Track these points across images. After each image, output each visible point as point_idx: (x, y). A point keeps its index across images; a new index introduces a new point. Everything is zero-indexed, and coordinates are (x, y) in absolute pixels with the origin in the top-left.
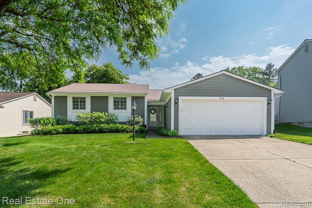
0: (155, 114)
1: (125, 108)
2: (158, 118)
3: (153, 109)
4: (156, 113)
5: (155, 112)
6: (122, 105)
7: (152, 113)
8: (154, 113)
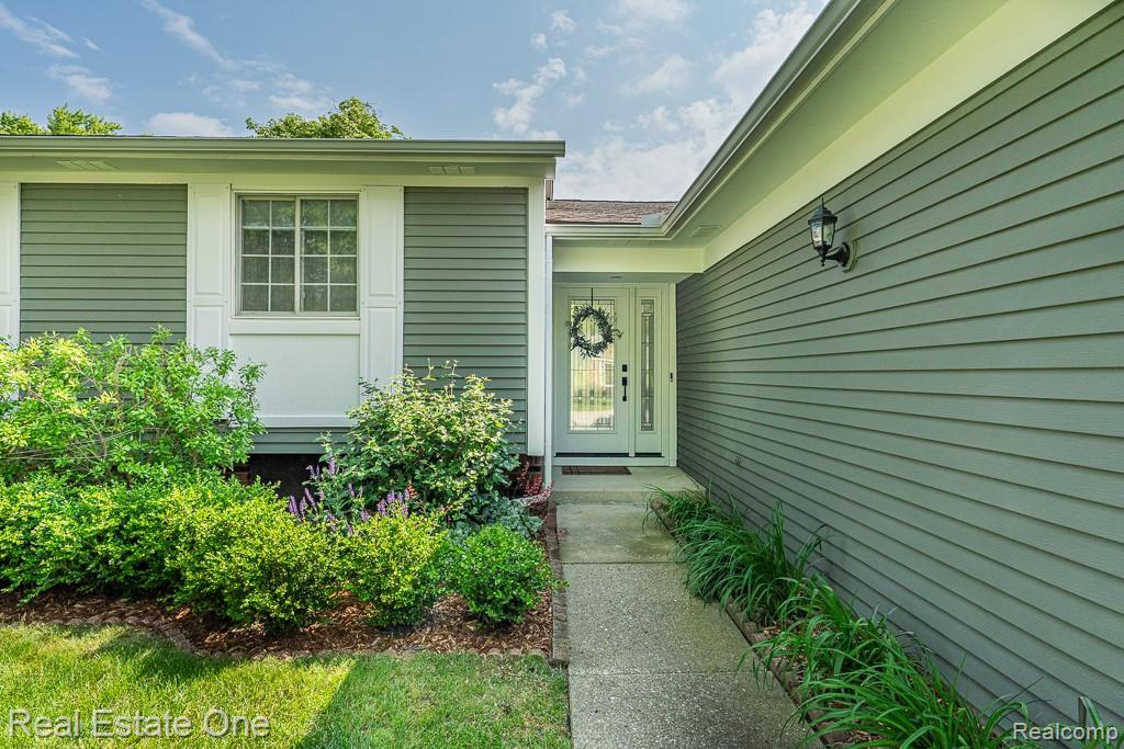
0: (607, 356)
1: (347, 302)
2: (625, 381)
3: (587, 313)
4: (611, 346)
5: (608, 338)
6: (313, 268)
7: (579, 343)
8: (600, 347)
